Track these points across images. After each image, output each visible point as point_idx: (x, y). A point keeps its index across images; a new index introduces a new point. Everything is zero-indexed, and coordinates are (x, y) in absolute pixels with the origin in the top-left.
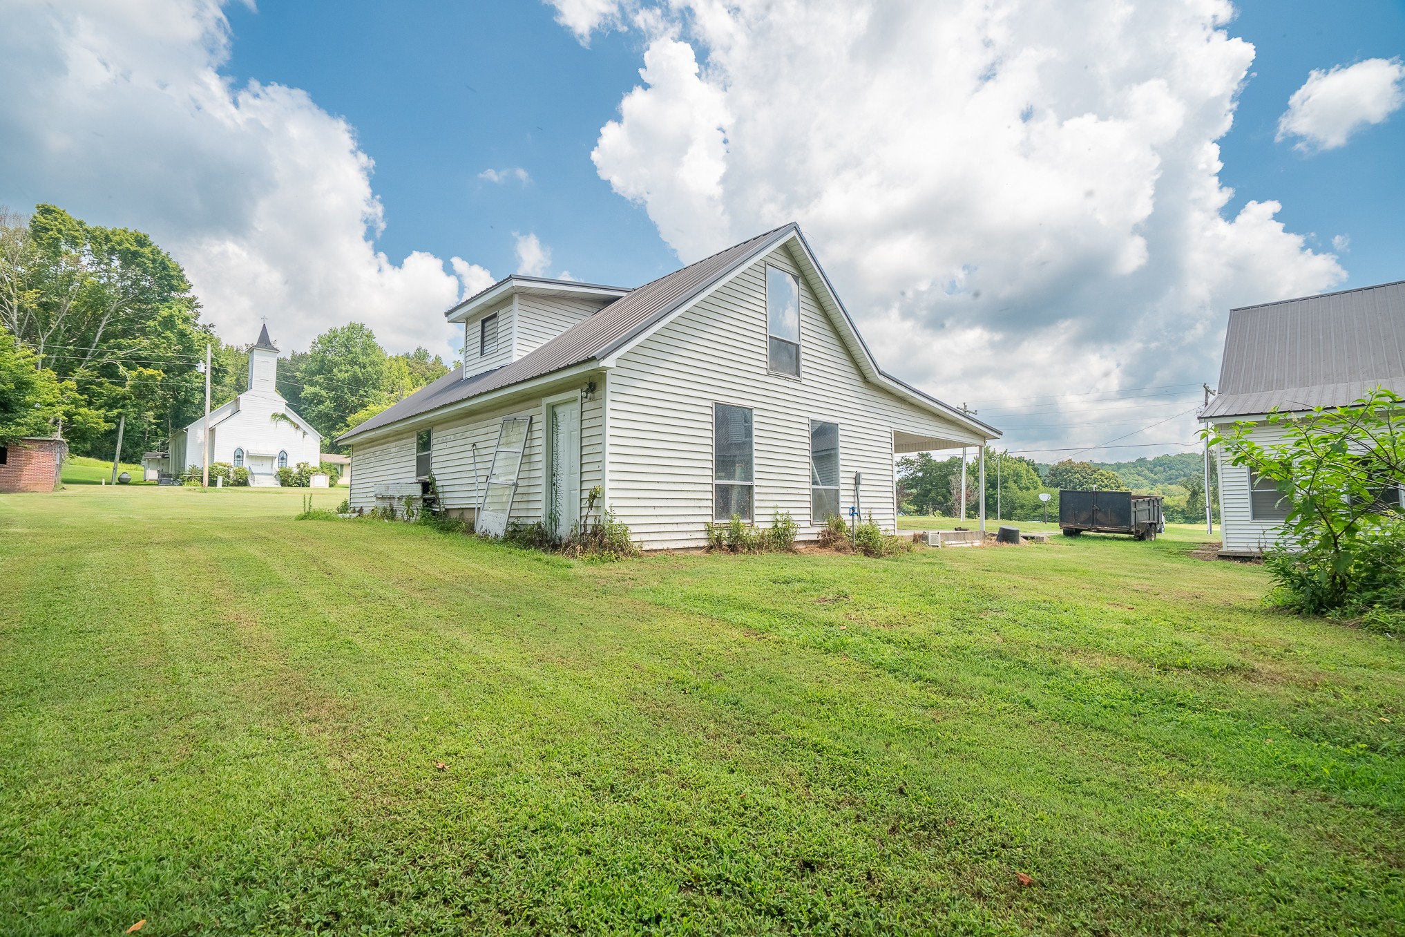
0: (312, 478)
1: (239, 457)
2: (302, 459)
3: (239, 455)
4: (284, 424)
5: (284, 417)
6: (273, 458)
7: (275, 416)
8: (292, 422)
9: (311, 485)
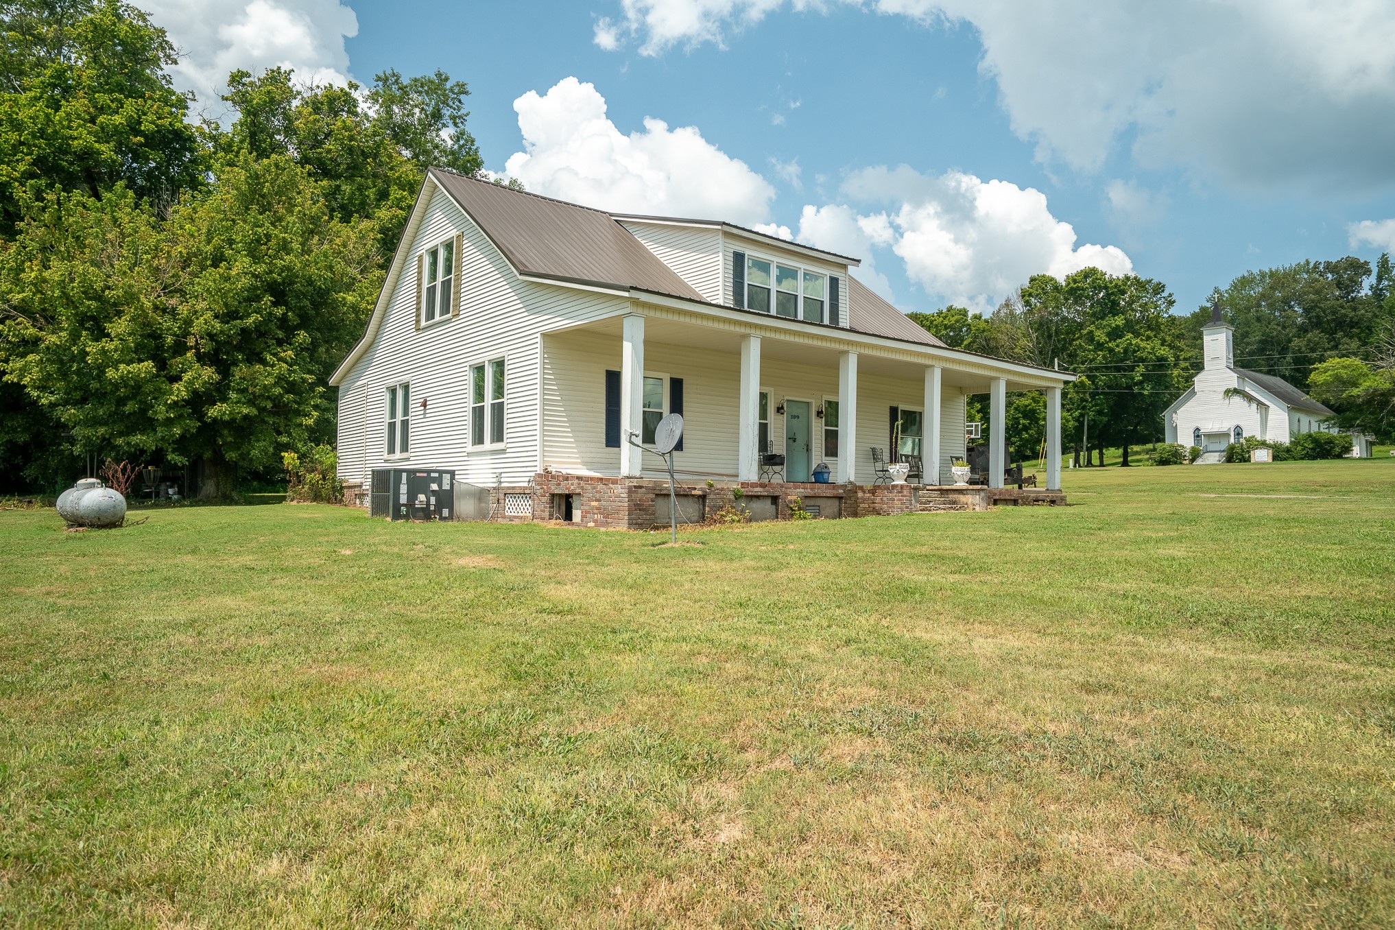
0: (1252, 452)
1: (1197, 437)
2: (1252, 434)
4: (1237, 400)
5: (1236, 391)
6: (1228, 435)
7: (1227, 392)
8: (1245, 395)
9: (1253, 460)
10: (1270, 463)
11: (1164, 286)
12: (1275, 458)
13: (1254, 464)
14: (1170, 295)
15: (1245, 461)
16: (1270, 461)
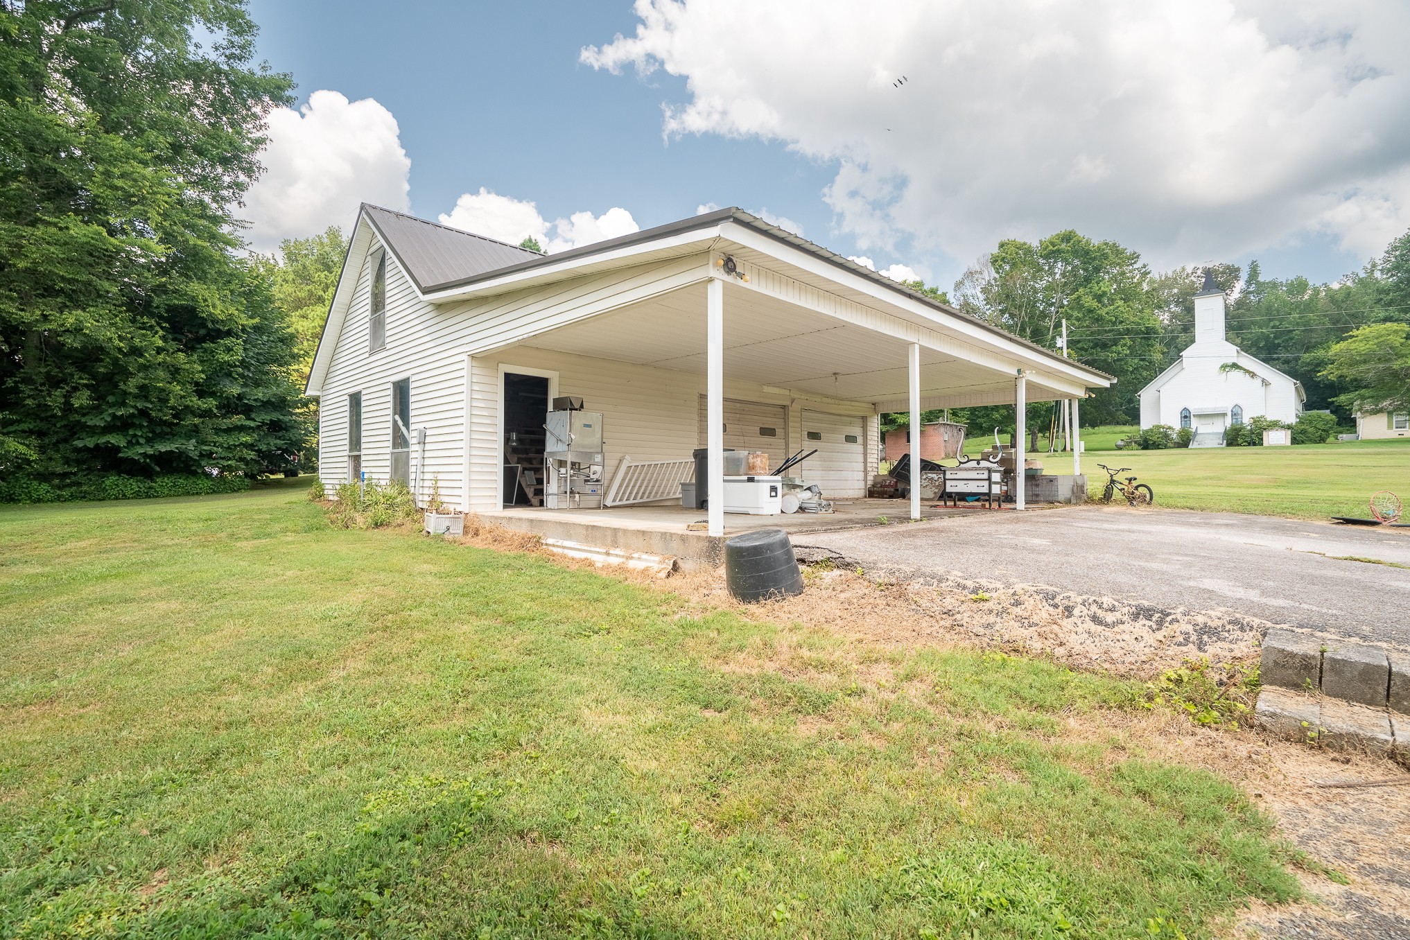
0: (1265, 434)
1: (1186, 417)
2: (1256, 414)
3: (1186, 416)
4: (1236, 374)
5: (1235, 366)
6: (1224, 415)
7: (1224, 367)
8: (1247, 371)
9: (1265, 443)
10: (1286, 447)
11: (1138, 257)
12: (1294, 441)
13: (1267, 448)
14: (1145, 266)
15: (1254, 444)
16: (1288, 442)
